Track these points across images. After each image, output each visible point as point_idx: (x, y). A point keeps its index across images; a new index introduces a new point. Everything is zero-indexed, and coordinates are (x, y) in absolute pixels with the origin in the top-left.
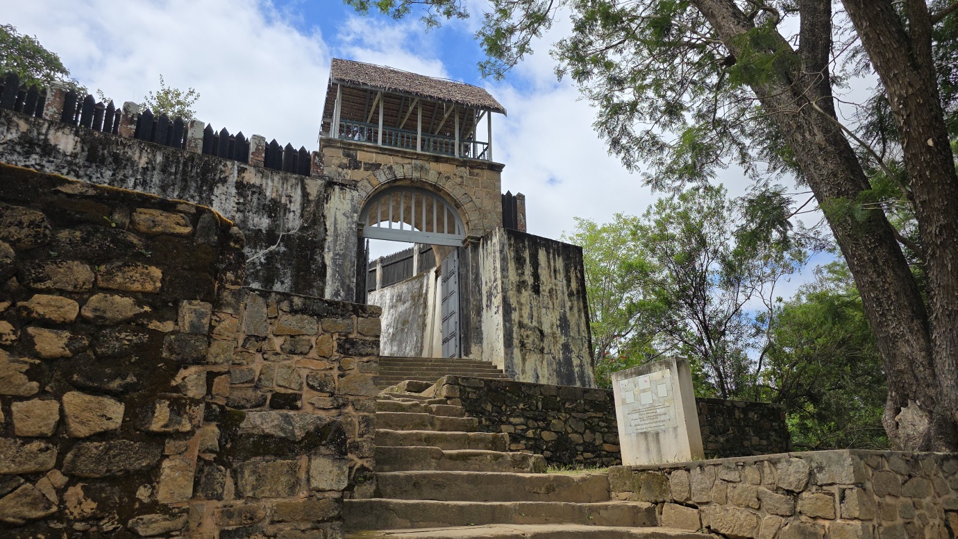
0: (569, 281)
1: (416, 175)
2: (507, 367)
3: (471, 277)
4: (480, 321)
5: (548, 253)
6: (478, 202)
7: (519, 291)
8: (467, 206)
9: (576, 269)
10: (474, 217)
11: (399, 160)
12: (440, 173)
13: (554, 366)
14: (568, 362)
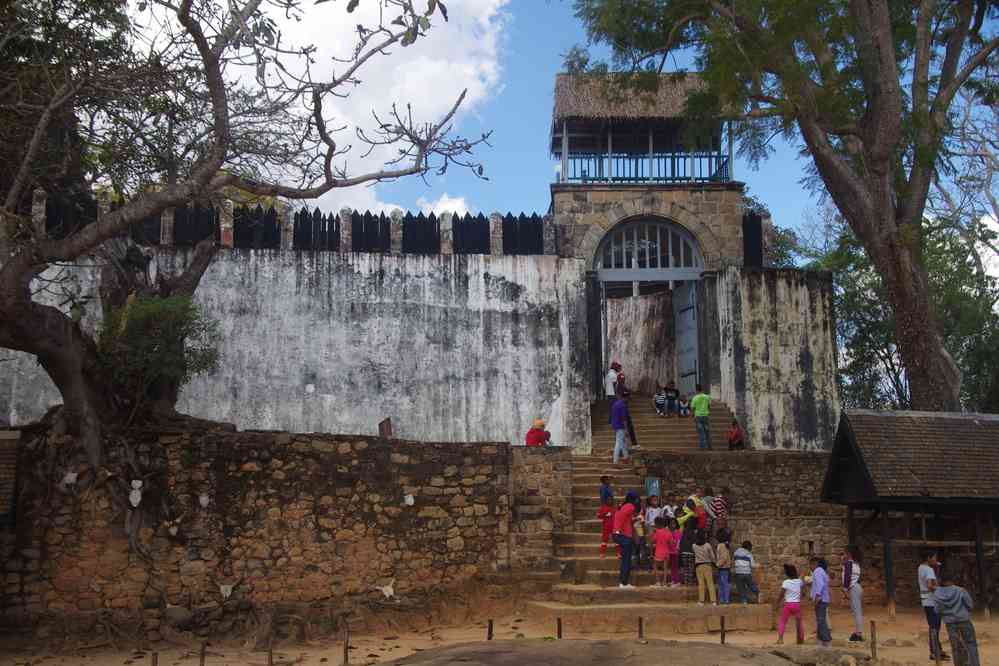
0: (813, 311)
1: (648, 210)
2: (738, 410)
3: (710, 314)
4: (719, 361)
5: (789, 284)
6: (715, 230)
7: (753, 332)
8: (703, 237)
9: (823, 296)
10: (710, 247)
11: (630, 195)
12: (673, 204)
13: (792, 404)
14: (809, 398)
